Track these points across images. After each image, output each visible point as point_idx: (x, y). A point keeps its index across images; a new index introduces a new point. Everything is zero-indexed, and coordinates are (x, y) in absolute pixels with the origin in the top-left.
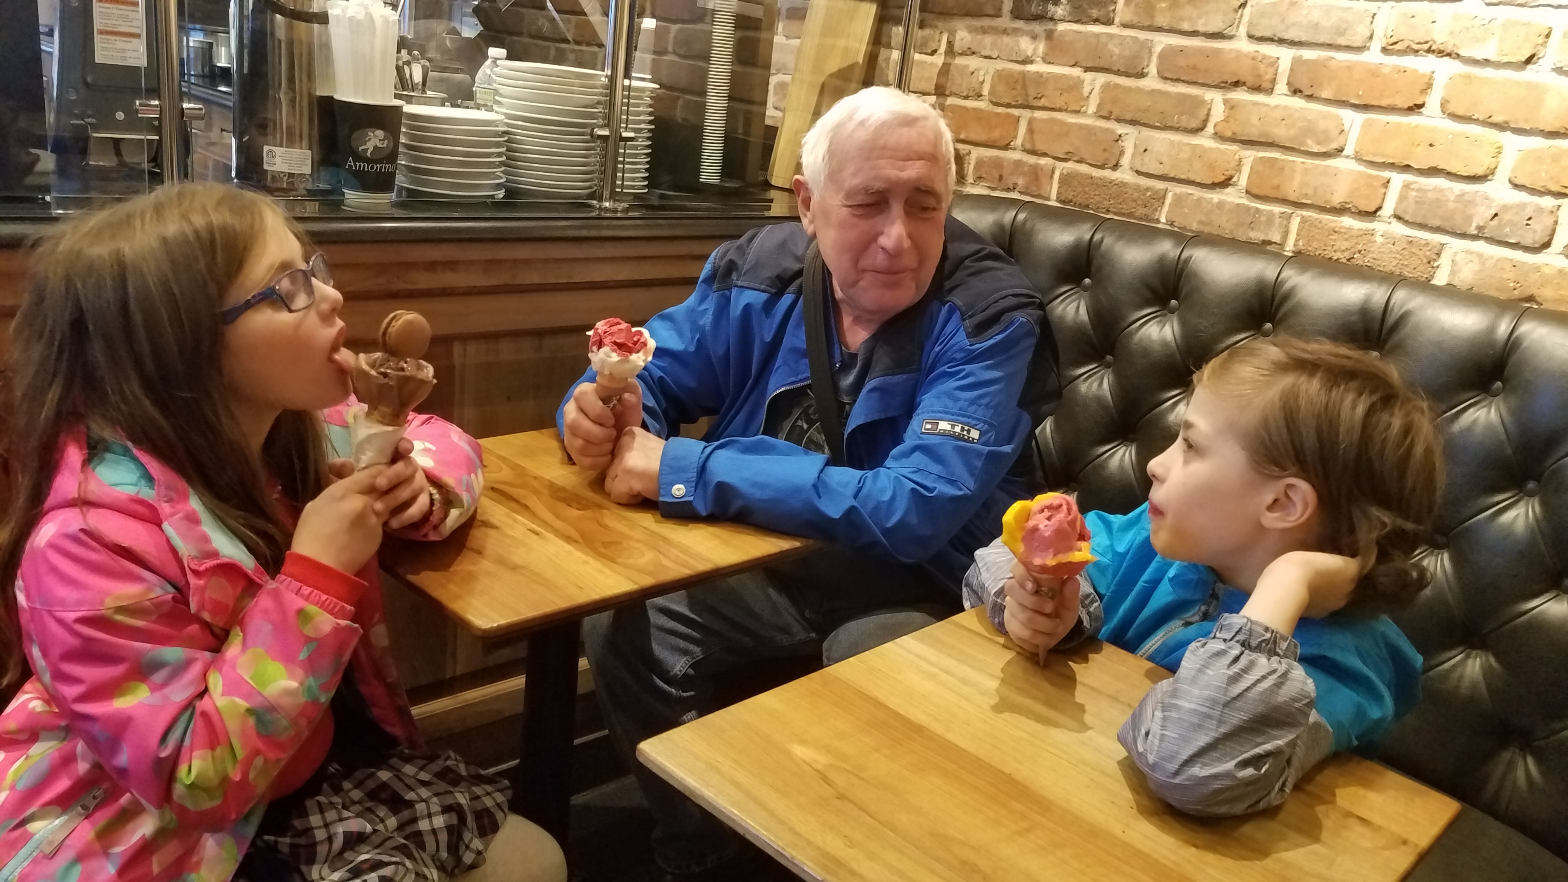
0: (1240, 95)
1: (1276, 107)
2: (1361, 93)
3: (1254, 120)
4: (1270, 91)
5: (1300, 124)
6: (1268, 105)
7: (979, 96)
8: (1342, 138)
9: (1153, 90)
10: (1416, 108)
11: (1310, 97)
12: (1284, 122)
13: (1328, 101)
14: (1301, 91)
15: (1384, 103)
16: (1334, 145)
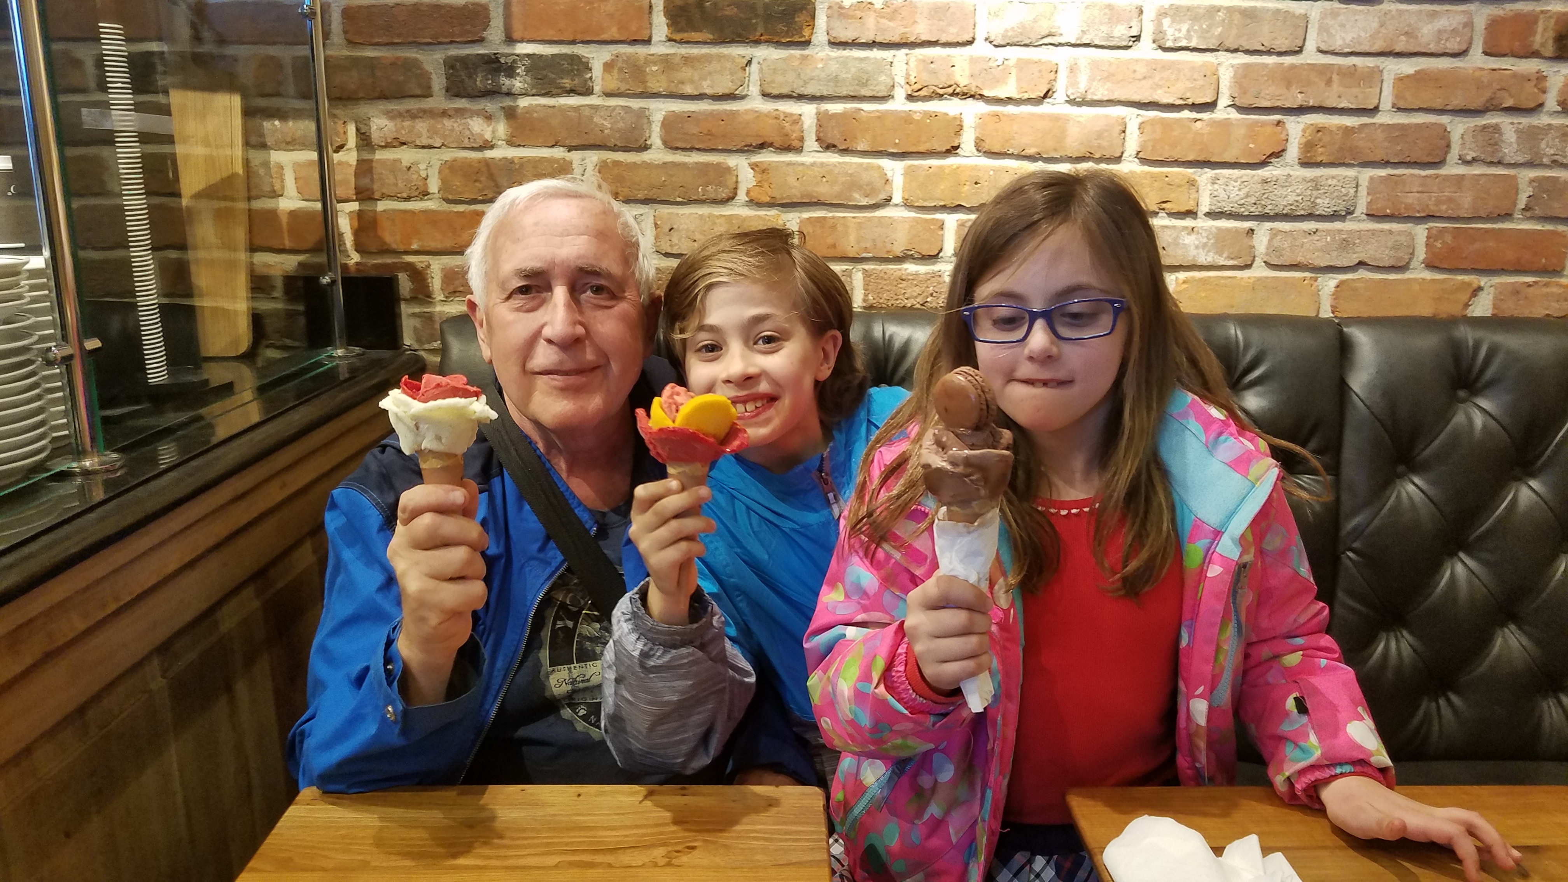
0: (767, 157)
1: (813, 164)
2: (897, 141)
3: (792, 180)
4: (799, 150)
5: (842, 179)
6: (803, 164)
7: (425, 194)
8: (887, 188)
9: (664, 163)
10: (953, 150)
11: (845, 151)
12: (824, 180)
13: (864, 153)
14: (834, 146)
15: (922, 148)
16: (883, 196)
